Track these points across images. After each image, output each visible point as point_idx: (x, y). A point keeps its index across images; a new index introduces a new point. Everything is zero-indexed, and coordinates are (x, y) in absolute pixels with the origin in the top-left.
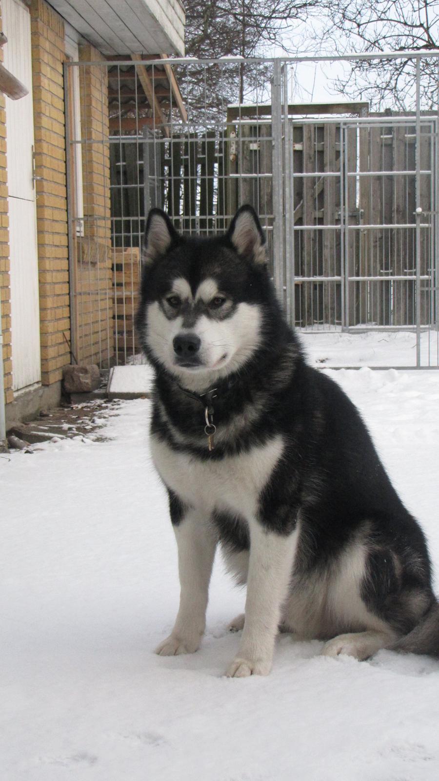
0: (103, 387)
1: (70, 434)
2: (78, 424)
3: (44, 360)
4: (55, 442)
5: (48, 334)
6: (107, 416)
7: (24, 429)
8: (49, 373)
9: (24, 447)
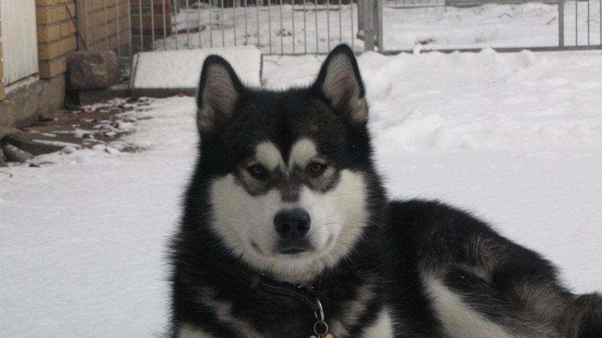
0: (124, 82)
1: (87, 143)
2: (96, 129)
3: (42, 44)
4: (68, 153)
5: (47, 8)
6: (134, 119)
7: (22, 137)
8: (49, 62)
9: (26, 159)
